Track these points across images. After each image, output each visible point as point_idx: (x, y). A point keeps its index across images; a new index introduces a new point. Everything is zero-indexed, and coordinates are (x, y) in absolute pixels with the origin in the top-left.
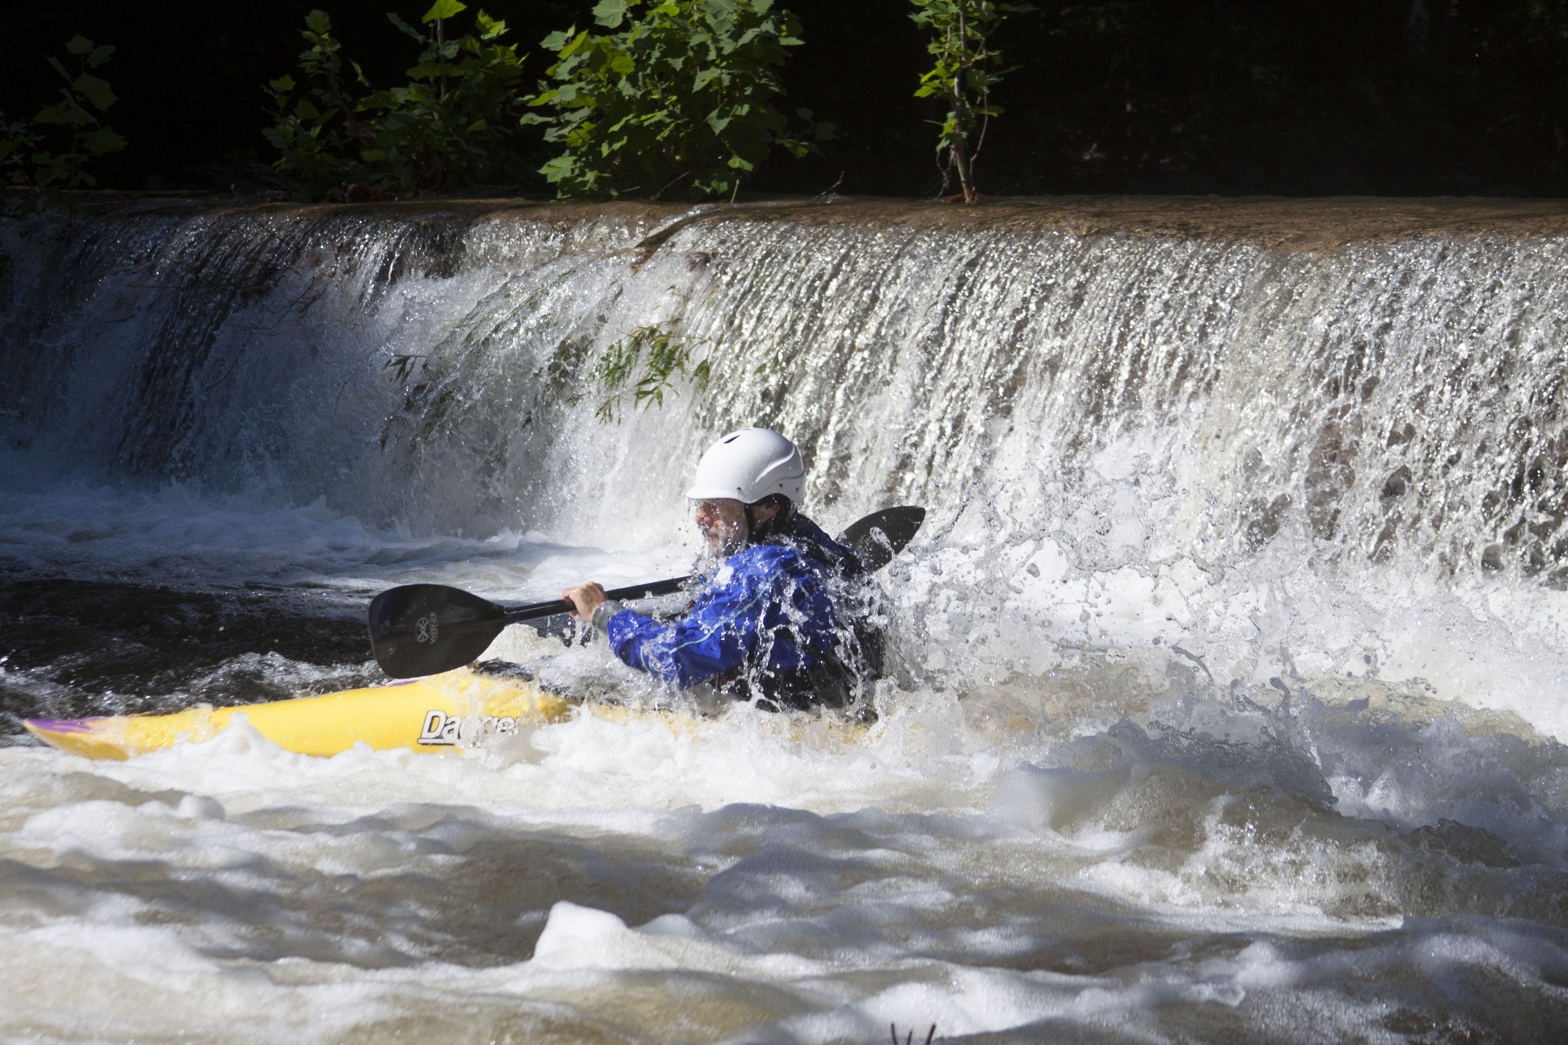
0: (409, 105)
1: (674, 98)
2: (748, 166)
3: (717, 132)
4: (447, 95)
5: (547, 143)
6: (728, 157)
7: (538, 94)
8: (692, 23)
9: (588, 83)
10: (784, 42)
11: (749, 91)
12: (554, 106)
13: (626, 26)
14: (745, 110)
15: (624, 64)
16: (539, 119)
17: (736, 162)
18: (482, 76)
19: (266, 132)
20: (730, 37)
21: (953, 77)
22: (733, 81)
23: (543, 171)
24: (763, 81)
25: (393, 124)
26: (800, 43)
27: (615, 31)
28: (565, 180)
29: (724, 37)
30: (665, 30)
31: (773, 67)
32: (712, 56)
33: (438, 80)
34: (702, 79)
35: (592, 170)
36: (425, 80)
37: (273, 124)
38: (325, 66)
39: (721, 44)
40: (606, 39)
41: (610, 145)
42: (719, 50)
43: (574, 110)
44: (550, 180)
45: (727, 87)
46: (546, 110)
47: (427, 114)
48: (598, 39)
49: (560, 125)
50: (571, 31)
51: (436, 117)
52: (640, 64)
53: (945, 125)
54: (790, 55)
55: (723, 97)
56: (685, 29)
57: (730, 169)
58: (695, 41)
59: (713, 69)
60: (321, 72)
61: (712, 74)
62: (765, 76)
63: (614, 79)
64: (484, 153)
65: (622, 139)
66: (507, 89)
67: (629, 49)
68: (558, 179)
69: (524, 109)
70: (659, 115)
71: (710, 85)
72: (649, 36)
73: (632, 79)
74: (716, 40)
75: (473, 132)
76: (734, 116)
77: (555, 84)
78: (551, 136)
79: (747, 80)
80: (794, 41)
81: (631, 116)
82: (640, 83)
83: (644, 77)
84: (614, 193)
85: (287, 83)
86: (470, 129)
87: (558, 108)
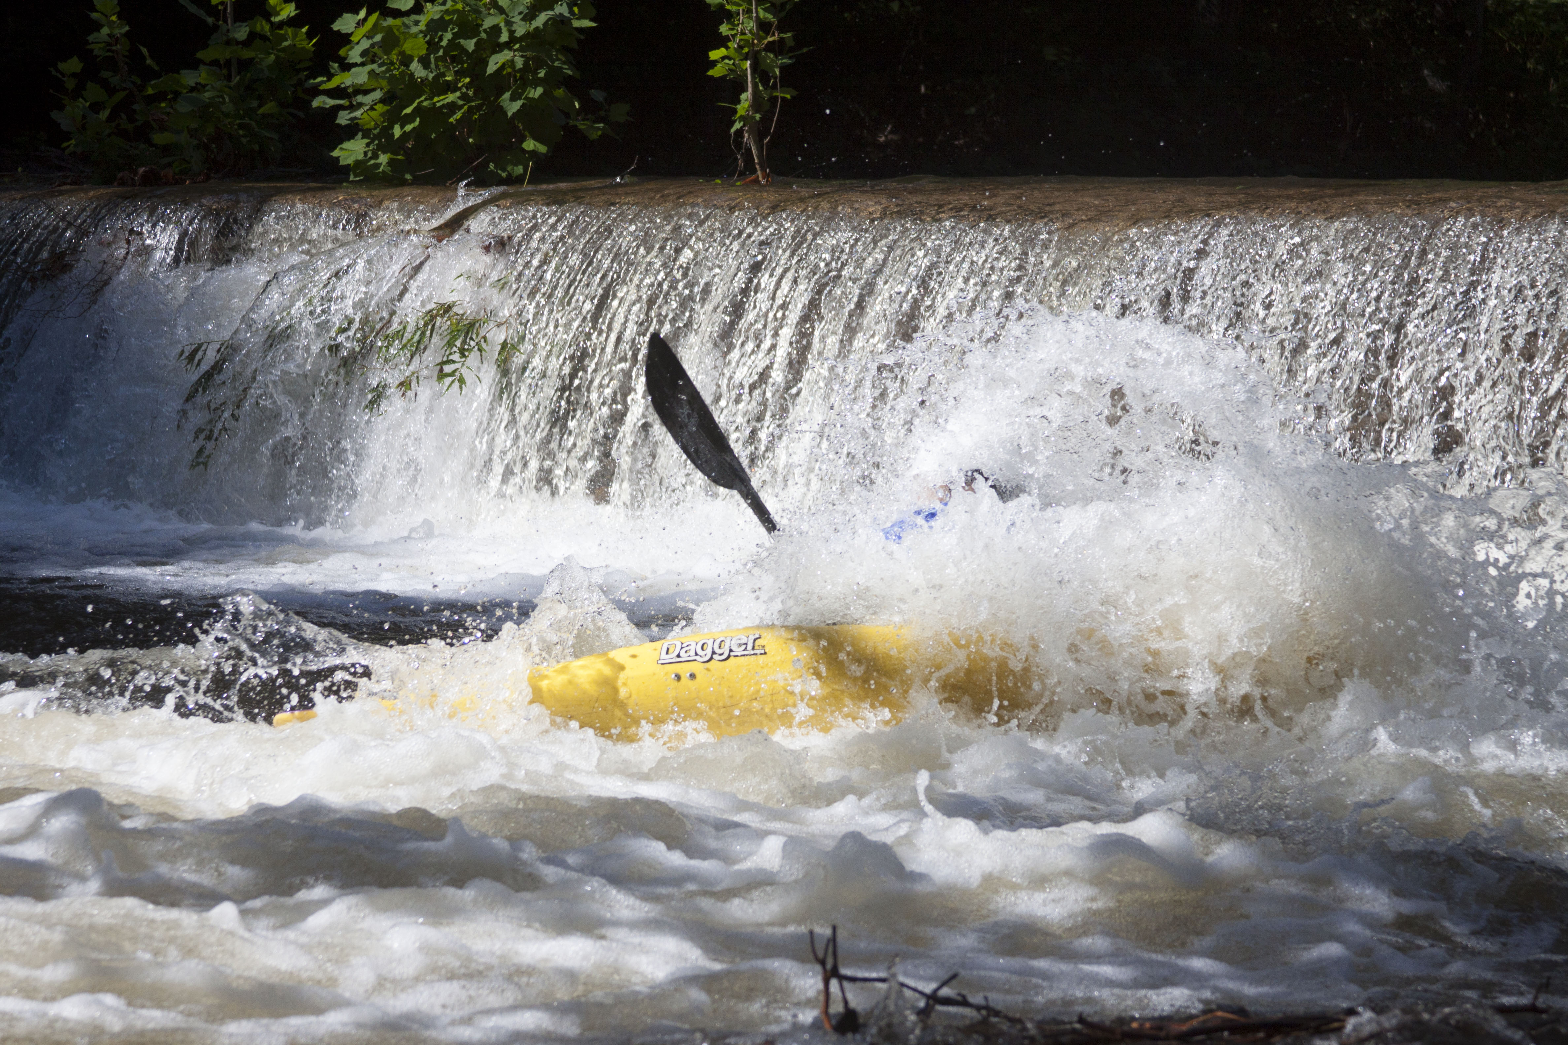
0: (198, 88)
1: (468, 80)
2: (542, 149)
3: (510, 114)
4: (238, 78)
5: (339, 125)
6: (523, 139)
7: (330, 77)
8: (485, 4)
9: (380, 66)
10: (576, 24)
11: (542, 74)
12: (346, 88)
13: (417, 9)
14: (537, 92)
15: (416, 46)
16: (331, 102)
17: (530, 145)
18: (273, 57)
19: (55, 115)
20: (523, 19)
21: (746, 59)
22: (526, 64)
23: (335, 153)
24: (556, 64)
25: (183, 107)
26: (593, 24)
27: (407, 13)
28: (358, 163)
29: (517, 19)
30: (457, 11)
31: (566, 49)
32: (504, 37)
33: (228, 62)
34: (495, 63)
35: (384, 152)
36: (215, 63)
37: (62, 108)
38: (114, 48)
39: (515, 27)
40: (398, 22)
41: (402, 127)
42: (512, 33)
43: (366, 92)
44: (342, 163)
45: (520, 70)
46: (338, 92)
47: (218, 97)
48: (390, 21)
49: (352, 108)
50: (363, 14)
51: (227, 100)
52: (433, 46)
53: (738, 107)
54: (582, 37)
55: (516, 81)
56: (477, 11)
57: (524, 151)
58: (488, 23)
59: (506, 51)
60: (110, 54)
61: (505, 56)
62: (558, 59)
63: (406, 60)
64: (275, 136)
65: (414, 121)
66: (298, 71)
67: (421, 32)
68: (350, 161)
69: (316, 92)
70: (451, 97)
71: (503, 67)
72: (442, 18)
73: (425, 62)
74: (509, 23)
75: (263, 115)
76: (526, 98)
77: (346, 67)
78: (343, 119)
79: (540, 64)
80: (587, 23)
81: (423, 98)
82: (433, 66)
83: (437, 59)
84: (408, 177)
85: (73, 65)
86: (260, 111)
87: (350, 90)
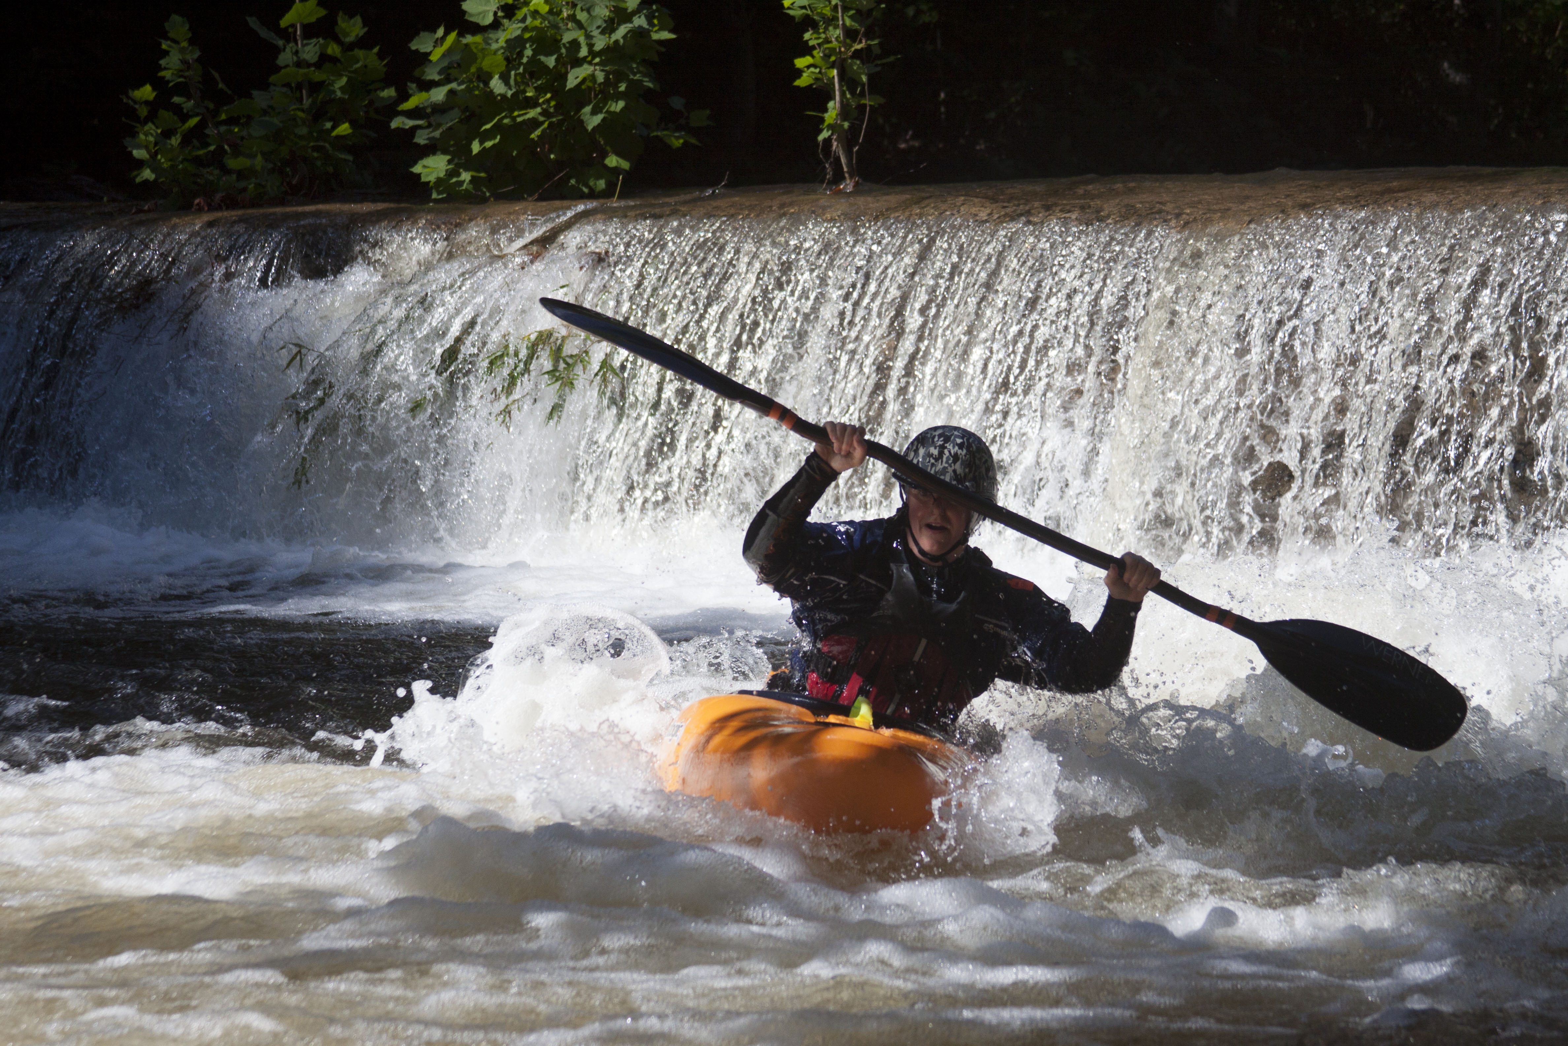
1: (549, 95)
2: (625, 165)
4: (309, 101)
5: (417, 145)
6: (604, 155)
7: (408, 97)
8: (562, 19)
9: (459, 85)
10: (655, 36)
11: (623, 87)
12: (424, 108)
13: (496, 25)
14: (618, 106)
15: (495, 63)
16: (409, 123)
17: (612, 161)
19: (128, 144)
20: (603, 33)
21: (832, 67)
22: (607, 78)
23: (417, 170)
24: (637, 77)
25: (256, 131)
26: (673, 36)
27: (487, 29)
28: (440, 180)
29: (596, 33)
30: (535, 28)
31: (646, 62)
32: (584, 52)
33: (300, 85)
34: (575, 77)
35: (466, 170)
37: (133, 134)
38: (186, 74)
39: (594, 41)
40: (478, 38)
41: (481, 144)
42: (591, 46)
44: (423, 179)
45: (600, 84)
46: (417, 112)
48: (469, 39)
49: (430, 127)
50: (440, 32)
52: (513, 62)
53: (826, 115)
55: (596, 96)
56: (555, 27)
57: (606, 167)
58: (567, 37)
59: (585, 66)
60: (181, 79)
61: (584, 71)
62: (639, 72)
63: (484, 77)
64: (351, 158)
65: (495, 138)
67: (500, 48)
68: (431, 178)
69: (394, 113)
70: (533, 113)
71: (583, 82)
72: (521, 35)
73: (505, 78)
74: (588, 37)
75: (338, 137)
76: (608, 112)
77: (425, 86)
78: (421, 138)
79: (620, 76)
80: (666, 35)
81: (504, 114)
82: (512, 82)
83: (516, 75)
84: (490, 195)
85: (147, 93)
86: (334, 134)
87: (428, 110)
